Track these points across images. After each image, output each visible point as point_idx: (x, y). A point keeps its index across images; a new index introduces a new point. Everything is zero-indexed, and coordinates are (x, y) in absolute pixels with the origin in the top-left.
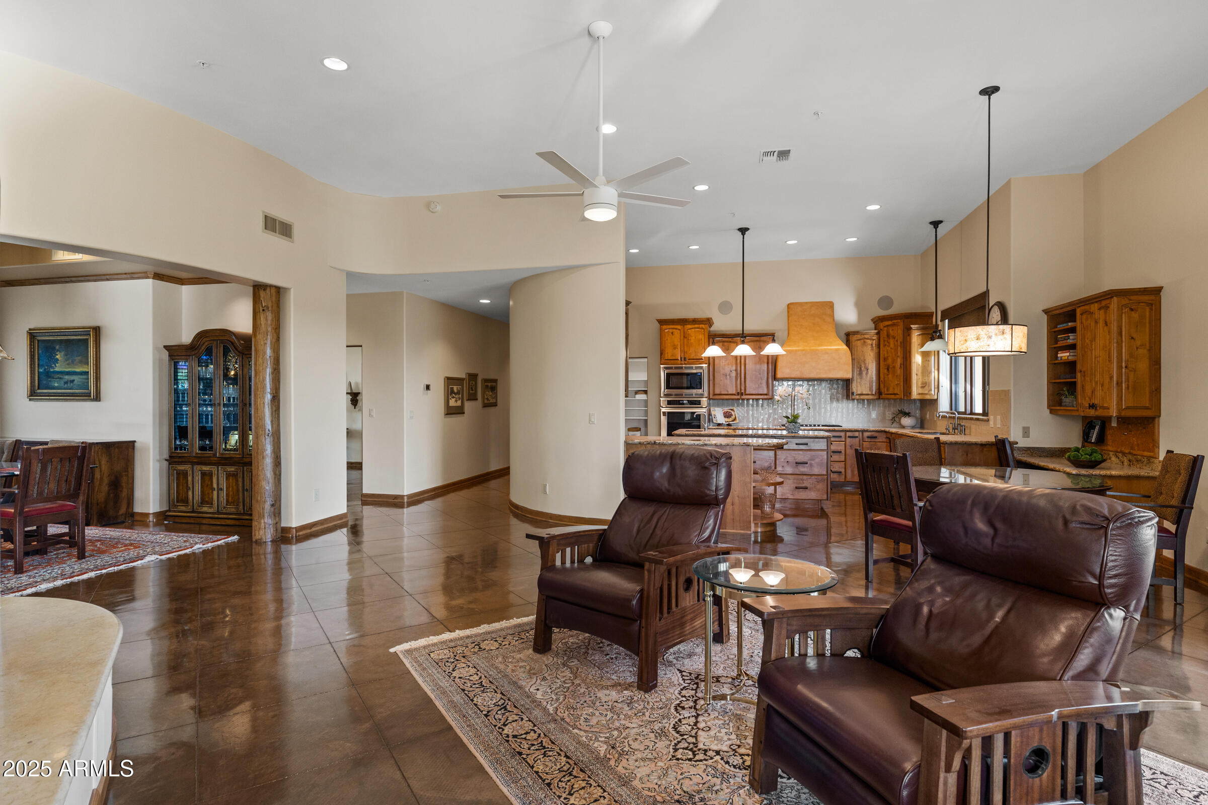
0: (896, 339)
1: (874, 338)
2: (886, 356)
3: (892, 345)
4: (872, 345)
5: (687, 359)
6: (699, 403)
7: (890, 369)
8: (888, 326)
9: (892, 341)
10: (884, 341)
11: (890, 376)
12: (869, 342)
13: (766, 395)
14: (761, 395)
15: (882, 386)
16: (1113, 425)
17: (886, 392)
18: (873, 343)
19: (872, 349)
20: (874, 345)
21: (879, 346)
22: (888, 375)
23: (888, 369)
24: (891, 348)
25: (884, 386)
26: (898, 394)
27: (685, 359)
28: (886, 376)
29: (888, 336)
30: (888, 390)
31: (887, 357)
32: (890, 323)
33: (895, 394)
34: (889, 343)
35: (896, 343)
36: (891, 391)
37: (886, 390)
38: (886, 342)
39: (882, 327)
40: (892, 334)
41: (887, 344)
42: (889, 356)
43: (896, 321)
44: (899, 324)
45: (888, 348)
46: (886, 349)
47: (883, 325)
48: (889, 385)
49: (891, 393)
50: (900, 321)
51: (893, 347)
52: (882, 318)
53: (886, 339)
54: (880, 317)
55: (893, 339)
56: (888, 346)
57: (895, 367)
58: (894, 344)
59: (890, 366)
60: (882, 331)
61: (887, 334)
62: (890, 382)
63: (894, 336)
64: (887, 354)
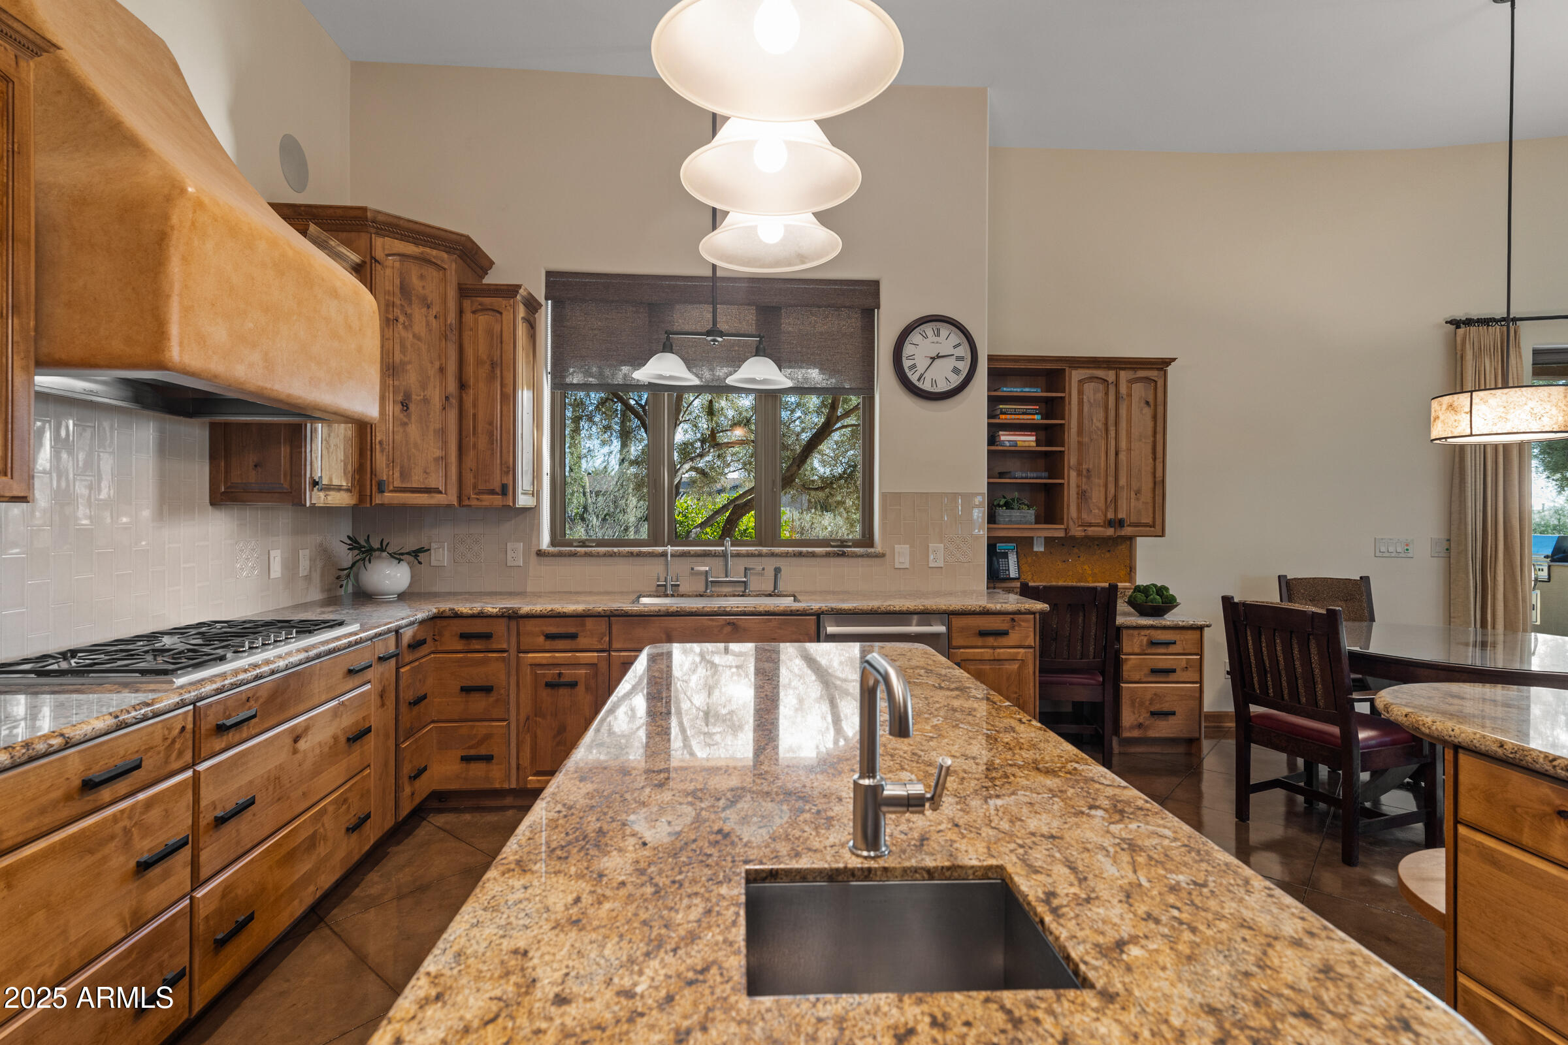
0: (434, 312)
2: (398, 357)
3: (419, 327)
7: (412, 407)
8: (401, 256)
9: (418, 313)
11: (413, 429)
15: (381, 460)
16: (1036, 549)
17: (397, 483)
22: (405, 424)
23: (405, 406)
24: (417, 337)
25: (392, 462)
26: (441, 492)
28: (398, 428)
30: (404, 475)
32: (411, 249)
33: (428, 491)
34: (409, 316)
35: (434, 323)
36: (416, 481)
37: (397, 474)
38: (397, 311)
39: (379, 254)
40: (420, 289)
41: (402, 319)
42: (410, 362)
43: (435, 252)
44: (446, 266)
45: (404, 333)
46: (396, 335)
47: (384, 249)
48: (409, 458)
49: (415, 485)
50: (445, 255)
51: (423, 334)
52: (384, 224)
53: (398, 302)
54: (380, 218)
55: (424, 310)
56: (405, 327)
57: (429, 403)
58: (428, 324)
59: (414, 397)
60: (379, 267)
61: (401, 283)
62: (413, 450)
63: (429, 299)
64: (403, 353)
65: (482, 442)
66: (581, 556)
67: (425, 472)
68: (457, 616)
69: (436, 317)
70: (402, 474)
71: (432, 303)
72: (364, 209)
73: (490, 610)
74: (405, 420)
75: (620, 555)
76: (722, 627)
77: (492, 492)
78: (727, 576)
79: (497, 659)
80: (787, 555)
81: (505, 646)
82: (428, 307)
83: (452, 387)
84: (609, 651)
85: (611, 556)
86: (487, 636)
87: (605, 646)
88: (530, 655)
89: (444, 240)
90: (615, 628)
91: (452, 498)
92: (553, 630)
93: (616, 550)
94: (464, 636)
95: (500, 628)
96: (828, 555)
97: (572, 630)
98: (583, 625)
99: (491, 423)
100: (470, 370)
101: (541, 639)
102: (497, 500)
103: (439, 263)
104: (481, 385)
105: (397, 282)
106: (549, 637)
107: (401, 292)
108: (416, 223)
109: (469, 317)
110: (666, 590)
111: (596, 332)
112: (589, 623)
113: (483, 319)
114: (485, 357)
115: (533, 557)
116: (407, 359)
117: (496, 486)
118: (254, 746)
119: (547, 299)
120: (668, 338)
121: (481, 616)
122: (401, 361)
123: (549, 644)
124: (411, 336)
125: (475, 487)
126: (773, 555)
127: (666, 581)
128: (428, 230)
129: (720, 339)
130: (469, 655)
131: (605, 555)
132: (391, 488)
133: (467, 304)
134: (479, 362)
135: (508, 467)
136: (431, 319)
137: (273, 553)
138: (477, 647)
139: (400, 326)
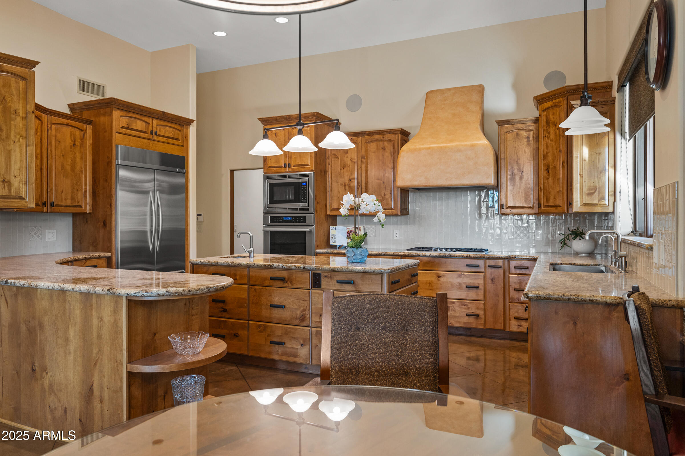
1: (532, 128)
2: (545, 151)
3: (552, 136)
4: (528, 138)
5: (292, 165)
6: (304, 219)
7: (551, 171)
8: (548, 109)
10: (544, 130)
11: (550, 180)
12: (524, 134)
15: (541, 194)
17: (546, 204)
18: (529, 135)
19: (529, 144)
20: (531, 138)
21: (537, 139)
22: (548, 179)
23: (548, 171)
24: (552, 141)
25: (545, 194)
26: (561, 207)
27: (290, 166)
28: (546, 181)
30: (548, 200)
31: (547, 153)
32: (550, 104)
33: (556, 206)
34: (549, 133)
36: (551, 202)
37: (545, 200)
38: (545, 132)
39: (540, 112)
40: (553, 119)
41: (547, 135)
42: (549, 152)
43: (558, 100)
44: (562, 104)
45: (547, 141)
46: (545, 142)
48: (549, 193)
49: (551, 204)
50: (562, 99)
51: (554, 139)
52: (540, 99)
53: (546, 128)
55: (554, 127)
56: (548, 138)
57: (556, 167)
59: (551, 166)
60: (540, 117)
61: (547, 120)
62: (550, 189)
63: (556, 122)
64: (547, 149)
67: (555, 198)
71: (556, 124)
74: (548, 177)
107: (547, 124)
124: (550, 141)
128: (555, 92)
132: (544, 206)
139: (546, 138)
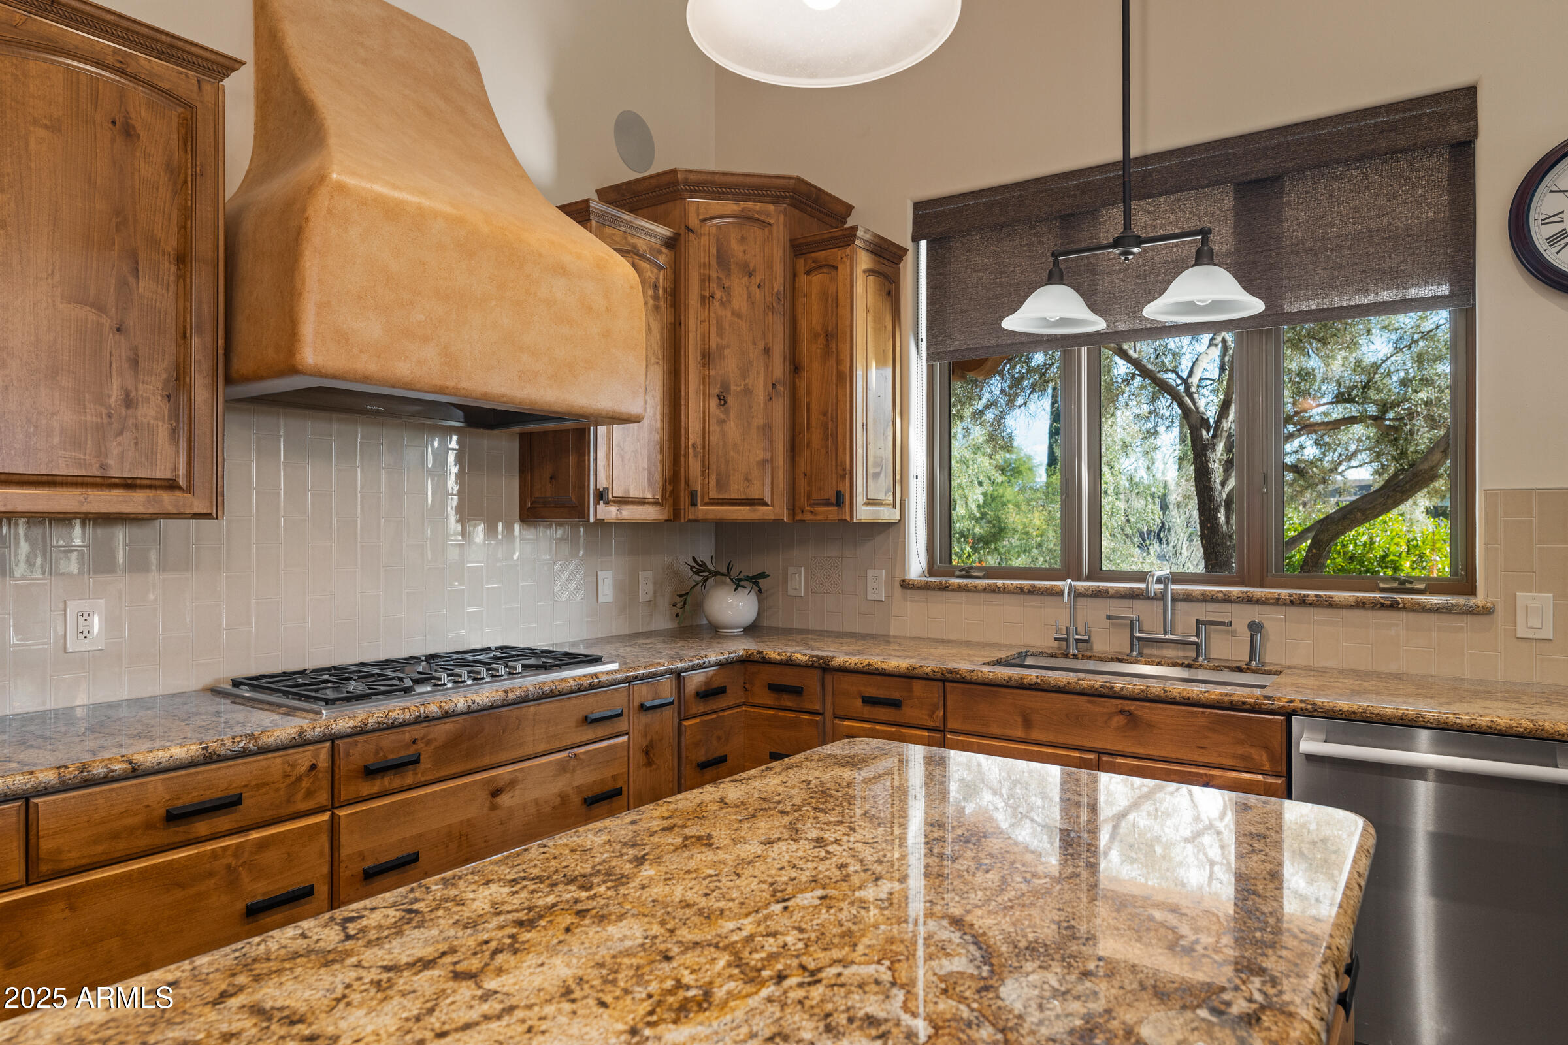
0: (757, 279)
1: (660, 260)
2: (714, 341)
3: (739, 301)
4: (655, 287)
7: (731, 400)
8: (716, 216)
9: (738, 285)
10: (705, 279)
11: (732, 428)
13: (171, 485)
14: (129, 484)
15: (694, 466)
17: (713, 494)
18: (657, 279)
22: (721, 422)
23: (722, 400)
24: (737, 314)
25: (705, 468)
26: (763, 503)
28: (714, 428)
29: (723, 259)
30: (721, 485)
31: (720, 348)
32: (729, 208)
33: (750, 502)
34: (727, 290)
35: (758, 294)
36: (735, 491)
37: (713, 483)
38: (714, 286)
39: (693, 221)
40: (741, 255)
41: (718, 295)
42: (727, 346)
43: (758, 206)
44: (772, 221)
45: (721, 312)
46: (712, 315)
47: (698, 214)
48: (727, 463)
49: (733, 497)
50: (771, 207)
51: (744, 310)
52: (698, 183)
53: (714, 275)
54: (692, 177)
55: (745, 280)
56: (722, 304)
57: (751, 393)
58: (749, 297)
59: (733, 388)
60: (692, 237)
61: (718, 252)
62: (732, 453)
63: (751, 266)
64: (720, 334)
65: (816, 437)
66: (953, 590)
67: (747, 480)
68: (765, 661)
69: (759, 286)
70: (718, 482)
71: (754, 270)
72: (674, 172)
73: (799, 656)
74: (723, 416)
75: (1004, 590)
76: (1111, 715)
77: (827, 503)
78: (1165, 633)
79: (810, 722)
80: (1277, 602)
81: (817, 707)
82: (750, 275)
83: (780, 370)
84: (944, 731)
85: (993, 591)
86: (797, 691)
87: (938, 724)
88: (846, 723)
89: (769, 188)
90: (951, 698)
91: (778, 510)
92: (873, 692)
93: (1000, 582)
94: (774, 688)
95: (811, 682)
96: (1360, 605)
97: (895, 695)
98: (910, 690)
99: (825, 414)
100: (804, 346)
101: (859, 702)
102: (831, 513)
103: (763, 218)
104: (815, 365)
105: (714, 251)
106: (868, 701)
107: (719, 263)
108: (733, 174)
109: (803, 279)
110: (1068, 647)
111: (981, 274)
112: (918, 686)
113: (817, 279)
114: (819, 328)
115: (898, 590)
116: (724, 342)
117: (830, 495)
118: (425, 795)
119: (916, 239)
120: (1056, 263)
121: (789, 663)
122: (717, 345)
123: (867, 711)
124: (729, 314)
125: (809, 497)
126: (1250, 600)
127: (1068, 633)
128: (748, 180)
129: (1136, 250)
130: (781, 713)
131: (986, 590)
132: (706, 500)
133: (800, 263)
134: (814, 336)
135: (844, 470)
136: (754, 289)
137: (601, 575)
138: (789, 704)
139: (717, 304)
